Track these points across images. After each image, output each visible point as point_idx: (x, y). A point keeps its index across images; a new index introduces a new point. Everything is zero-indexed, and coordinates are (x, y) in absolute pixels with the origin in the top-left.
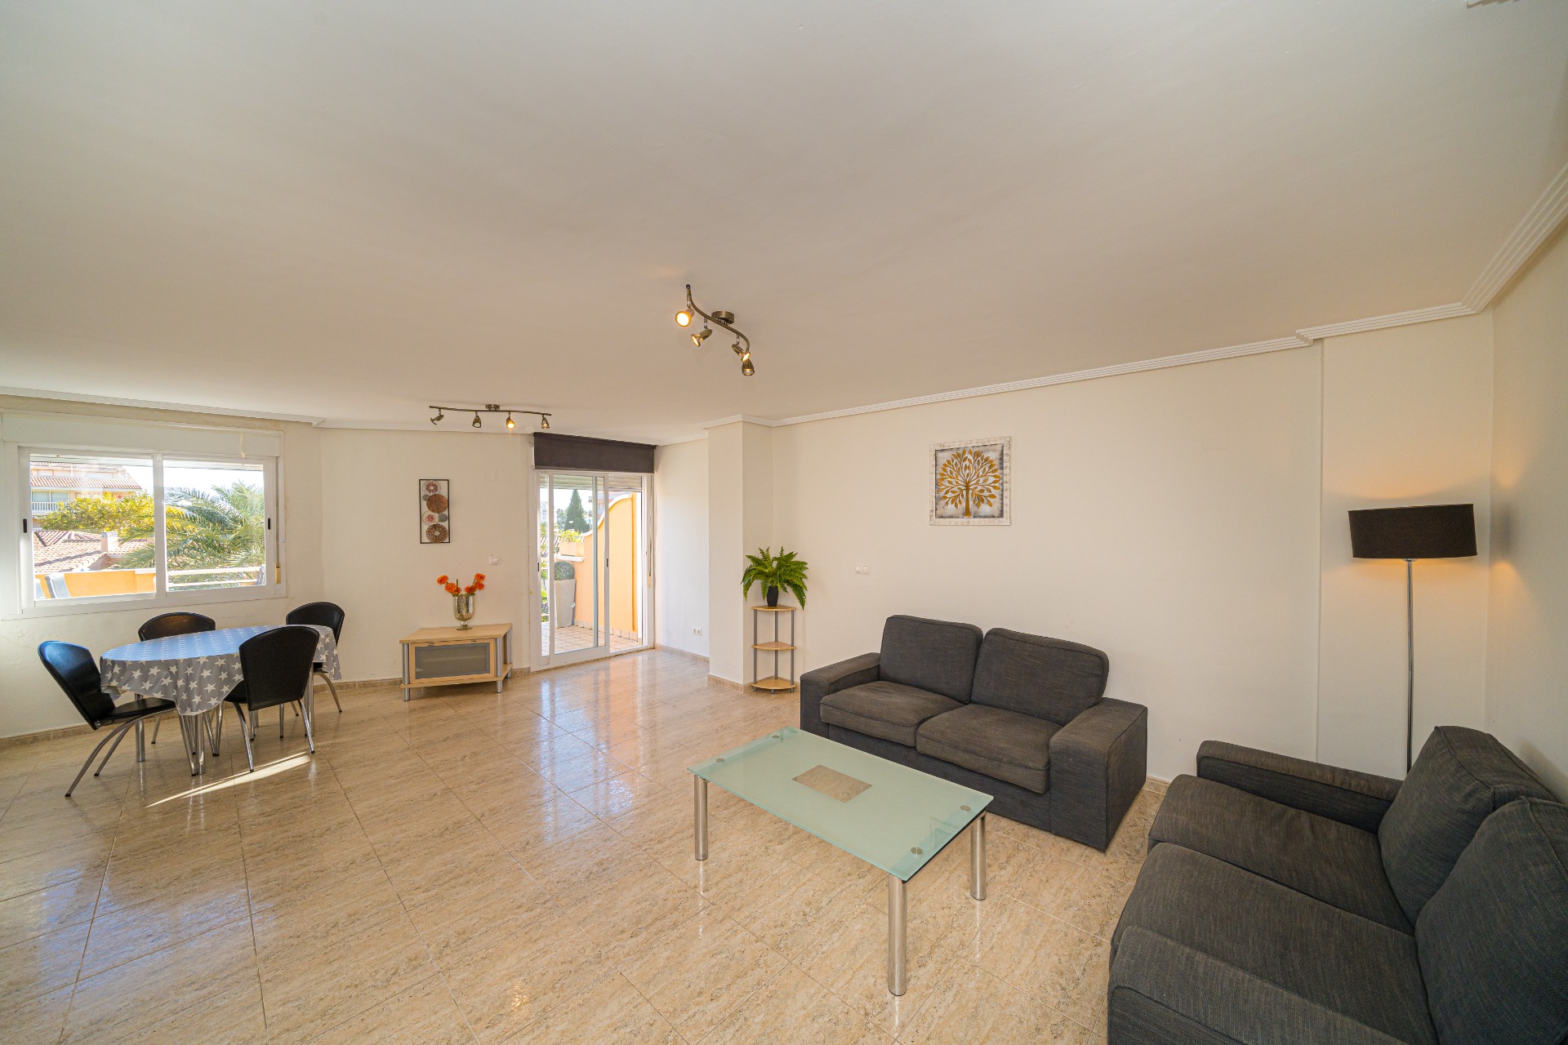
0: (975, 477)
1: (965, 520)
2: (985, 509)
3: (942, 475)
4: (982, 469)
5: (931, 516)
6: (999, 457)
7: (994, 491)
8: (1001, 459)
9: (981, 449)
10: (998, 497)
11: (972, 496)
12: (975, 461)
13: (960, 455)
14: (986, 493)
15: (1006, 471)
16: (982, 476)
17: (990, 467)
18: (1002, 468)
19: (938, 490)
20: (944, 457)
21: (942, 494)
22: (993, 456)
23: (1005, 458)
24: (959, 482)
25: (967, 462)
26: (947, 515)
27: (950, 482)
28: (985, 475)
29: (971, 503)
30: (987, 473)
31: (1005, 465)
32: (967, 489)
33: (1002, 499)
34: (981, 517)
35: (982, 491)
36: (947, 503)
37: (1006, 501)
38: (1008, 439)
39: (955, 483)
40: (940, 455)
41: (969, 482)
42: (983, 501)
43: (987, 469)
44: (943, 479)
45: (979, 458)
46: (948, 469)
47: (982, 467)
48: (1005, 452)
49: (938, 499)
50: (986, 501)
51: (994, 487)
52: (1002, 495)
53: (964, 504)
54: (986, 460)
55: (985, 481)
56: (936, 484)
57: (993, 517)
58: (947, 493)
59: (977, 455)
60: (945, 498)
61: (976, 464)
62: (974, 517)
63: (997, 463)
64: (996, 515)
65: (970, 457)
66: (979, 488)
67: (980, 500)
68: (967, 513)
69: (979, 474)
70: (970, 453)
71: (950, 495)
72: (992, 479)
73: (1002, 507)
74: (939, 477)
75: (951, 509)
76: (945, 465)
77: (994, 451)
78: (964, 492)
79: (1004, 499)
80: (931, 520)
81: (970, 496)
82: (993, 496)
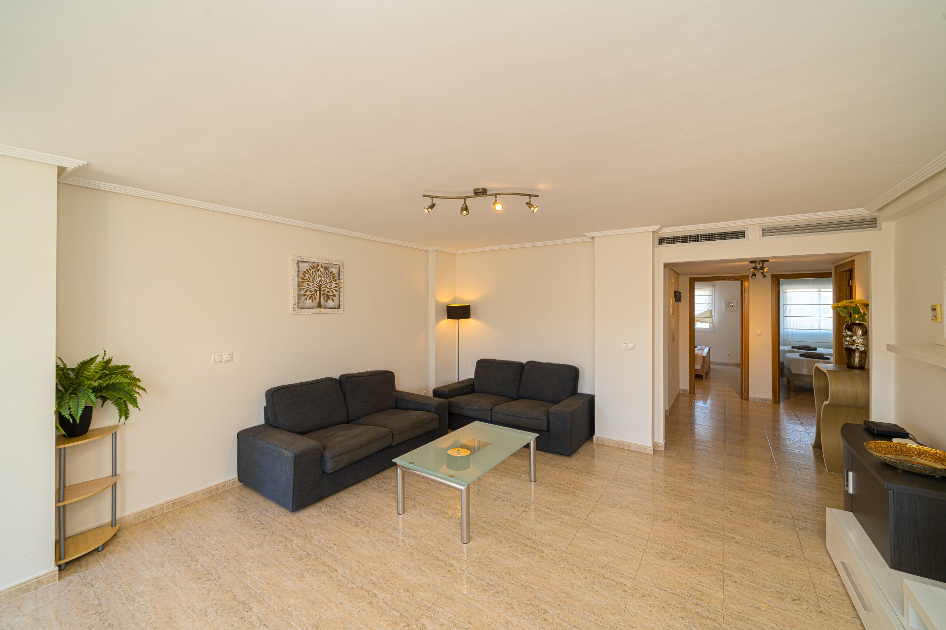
0: (325, 283)
1: (319, 310)
2: (330, 303)
3: (302, 279)
4: (329, 278)
5: (294, 308)
6: (338, 272)
7: (335, 293)
8: (339, 274)
9: (328, 265)
10: (337, 296)
11: (323, 294)
12: (324, 272)
13: (315, 267)
14: (331, 294)
15: (341, 281)
16: (328, 283)
17: (333, 278)
18: (339, 279)
19: (299, 290)
20: (304, 267)
21: (303, 292)
22: (335, 271)
23: (341, 273)
24: (315, 285)
25: (319, 272)
26: (306, 307)
27: (308, 285)
28: (330, 282)
29: (322, 300)
30: (332, 281)
31: (341, 277)
32: (320, 290)
33: (339, 297)
34: (328, 308)
35: (328, 292)
36: (306, 299)
37: (341, 299)
38: (342, 262)
39: (312, 286)
40: (301, 264)
41: (321, 286)
42: (329, 298)
43: (331, 279)
44: (303, 282)
45: (327, 271)
46: (307, 275)
47: (328, 277)
48: (341, 270)
49: (299, 296)
50: (331, 298)
51: (336, 290)
52: (340, 295)
53: (318, 300)
54: (331, 273)
55: (331, 286)
56: (298, 285)
57: (335, 308)
58: (306, 291)
59: (326, 268)
60: (305, 295)
61: (325, 275)
62: (324, 308)
63: (337, 275)
64: (336, 307)
65: (322, 269)
66: (327, 290)
67: (328, 297)
68: (320, 306)
69: (326, 281)
70: (322, 267)
71: (308, 293)
72: (335, 285)
73: (340, 302)
74: (300, 280)
75: (309, 302)
76: (304, 272)
77: (335, 268)
78: (318, 292)
79: (341, 298)
80: (294, 310)
81: (321, 294)
82: (334, 296)
